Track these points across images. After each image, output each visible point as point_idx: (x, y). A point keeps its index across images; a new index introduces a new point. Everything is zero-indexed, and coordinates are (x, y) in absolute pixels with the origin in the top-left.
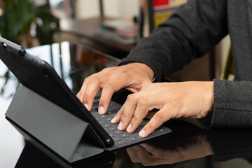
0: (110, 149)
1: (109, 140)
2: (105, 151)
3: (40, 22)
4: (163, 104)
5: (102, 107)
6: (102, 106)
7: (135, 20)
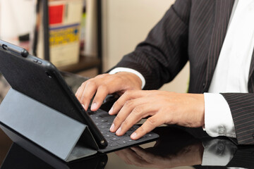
0: (103, 151)
1: (103, 142)
2: (98, 152)
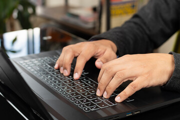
3: (21, 8)
4: (136, 77)
5: (77, 74)
6: (77, 72)
7: (94, 9)
